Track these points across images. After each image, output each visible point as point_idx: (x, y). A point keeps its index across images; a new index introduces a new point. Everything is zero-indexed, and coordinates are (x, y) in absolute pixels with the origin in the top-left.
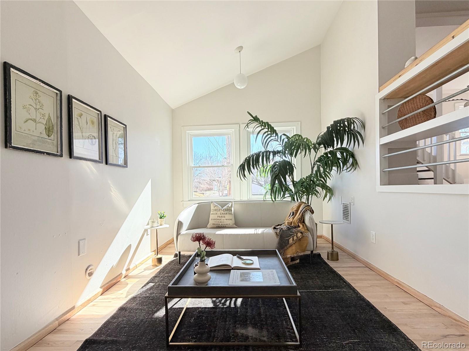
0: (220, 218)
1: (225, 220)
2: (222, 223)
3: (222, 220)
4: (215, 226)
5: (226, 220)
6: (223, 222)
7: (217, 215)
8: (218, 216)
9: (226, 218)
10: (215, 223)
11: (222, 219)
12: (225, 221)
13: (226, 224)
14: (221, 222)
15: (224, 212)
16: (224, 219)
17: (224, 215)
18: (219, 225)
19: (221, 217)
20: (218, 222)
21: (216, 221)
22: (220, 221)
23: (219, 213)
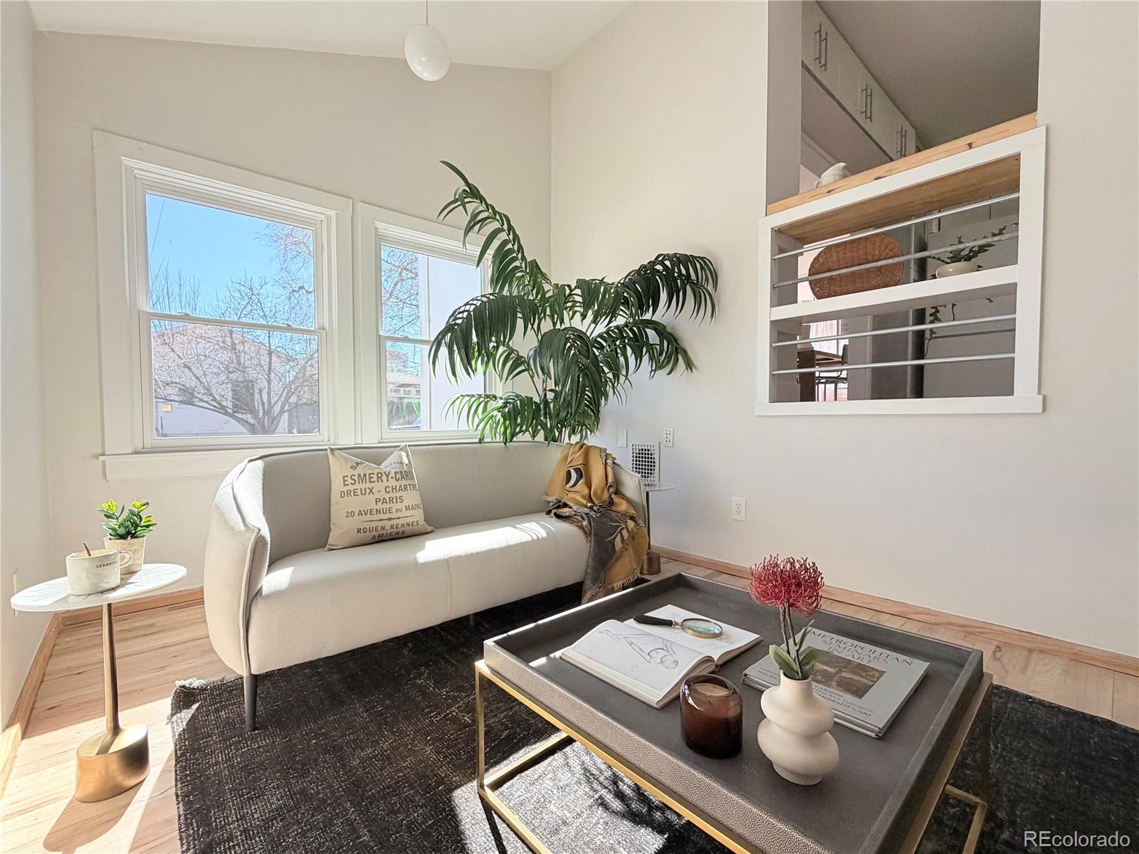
0: (388, 506)
1: (404, 510)
2: (393, 522)
3: (394, 510)
4: (368, 536)
5: (407, 508)
6: (399, 518)
7: (372, 498)
8: (377, 501)
9: (406, 503)
10: (367, 525)
11: (395, 506)
12: (404, 513)
13: (408, 524)
14: (390, 519)
15: (398, 484)
16: (399, 506)
17: (398, 495)
18: (383, 532)
19: (391, 500)
20: (381, 520)
21: (369, 517)
22: (388, 516)
23: (378, 486)
